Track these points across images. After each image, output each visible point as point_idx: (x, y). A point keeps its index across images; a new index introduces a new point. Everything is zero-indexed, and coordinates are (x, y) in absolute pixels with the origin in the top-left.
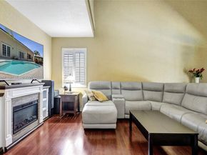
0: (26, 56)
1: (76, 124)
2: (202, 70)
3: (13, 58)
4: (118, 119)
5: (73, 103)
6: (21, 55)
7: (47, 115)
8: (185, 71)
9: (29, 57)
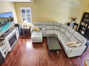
0: (7, 21)
1: (29, 39)
2: (76, 19)
3: (3, 25)
4: (43, 37)
5: (28, 31)
6: (5, 22)
7: (19, 36)
8: (70, 18)
9: (8, 20)
